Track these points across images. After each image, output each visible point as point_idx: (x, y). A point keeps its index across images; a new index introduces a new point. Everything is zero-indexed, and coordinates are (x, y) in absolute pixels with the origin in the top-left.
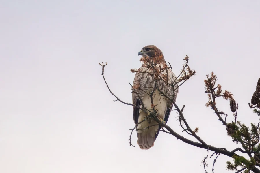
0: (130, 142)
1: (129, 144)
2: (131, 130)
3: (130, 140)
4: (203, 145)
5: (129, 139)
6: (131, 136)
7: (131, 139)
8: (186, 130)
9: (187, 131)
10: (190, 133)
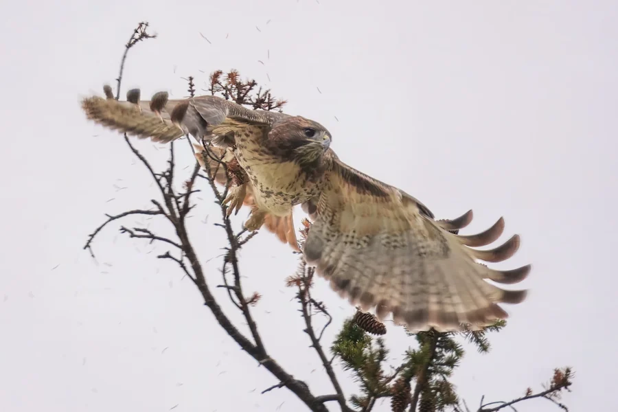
0: (89, 241)
1: (85, 244)
2: (108, 215)
3: (92, 236)
4: (258, 352)
5: (92, 233)
6: (99, 230)
7: (96, 236)
8: (229, 288)
9: (233, 292)
10: (237, 301)
